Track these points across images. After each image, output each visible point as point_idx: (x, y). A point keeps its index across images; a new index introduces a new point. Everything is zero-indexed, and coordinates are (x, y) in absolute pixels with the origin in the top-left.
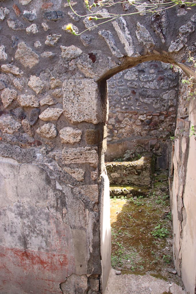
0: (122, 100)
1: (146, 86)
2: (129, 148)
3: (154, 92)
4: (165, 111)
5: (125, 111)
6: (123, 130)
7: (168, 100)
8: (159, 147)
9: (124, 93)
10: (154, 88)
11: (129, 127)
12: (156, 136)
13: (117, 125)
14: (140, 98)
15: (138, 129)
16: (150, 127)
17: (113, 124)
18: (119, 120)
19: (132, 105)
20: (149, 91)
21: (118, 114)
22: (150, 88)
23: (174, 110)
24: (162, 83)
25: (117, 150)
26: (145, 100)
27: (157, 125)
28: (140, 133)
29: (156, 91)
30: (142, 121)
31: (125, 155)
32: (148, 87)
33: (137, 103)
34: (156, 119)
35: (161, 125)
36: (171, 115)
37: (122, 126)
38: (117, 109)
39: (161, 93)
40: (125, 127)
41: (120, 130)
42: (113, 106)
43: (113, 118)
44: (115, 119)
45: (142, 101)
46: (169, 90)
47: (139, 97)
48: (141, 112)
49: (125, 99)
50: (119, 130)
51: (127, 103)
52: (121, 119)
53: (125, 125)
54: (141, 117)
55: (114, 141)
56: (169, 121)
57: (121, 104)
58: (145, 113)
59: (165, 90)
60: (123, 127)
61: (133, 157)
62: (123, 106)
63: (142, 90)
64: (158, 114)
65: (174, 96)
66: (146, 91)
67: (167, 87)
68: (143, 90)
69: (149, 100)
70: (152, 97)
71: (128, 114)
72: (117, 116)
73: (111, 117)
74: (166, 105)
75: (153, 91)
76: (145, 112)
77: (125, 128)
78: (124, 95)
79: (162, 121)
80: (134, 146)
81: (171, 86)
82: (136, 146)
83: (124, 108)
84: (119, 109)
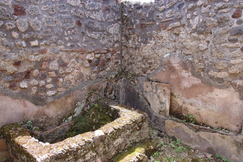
0: (66, 34)
1: (92, 17)
2: (79, 100)
3: (101, 25)
4: (111, 48)
5: (71, 50)
6: (70, 77)
7: (114, 34)
8: (112, 90)
9: (68, 24)
10: (100, 20)
11: (77, 71)
12: (106, 78)
13: (61, 71)
14: (87, 32)
15: (86, 72)
16: (99, 68)
17: (56, 69)
18: (63, 62)
19: (78, 41)
20: (96, 24)
21: (63, 55)
22: (96, 19)
23: (119, 46)
24: (108, 15)
25: (66, 106)
26: (93, 35)
27: (105, 64)
28: (90, 77)
29: (103, 24)
30: (90, 61)
31: (76, 109)
32: (95, 18)
33: (83, 38)
34: (104, 57)
35: (108, 64)
36: (116, 52)
37: (67, 70)
38: (59, 47)
39: (106, 26)
40: (72, 71)
41: (66, 77)
42: (54, 43)
43: (56, 61)
44: (58, 61)
45: (89, 36)
46: (114, 24)
47: (86, 30)
48: (89, 50)
49: (69, 32)
50: (64, 77)
51: (72, 38)
52: (66, 61)
53: (72, 69)
54: (89, 57)
55: (60, 93)
56: (115, 59)
57: (65, 40)
58: (93, 52)
59: (110, 23)
60: (70, 71)
61: (88, 110)
62: (68, 42)
63: (88, 21)
64: (106, 52)
65: (119, 30)
66: (93, 23)
67: (112, 20)
68: (90, 22)
69: (96, 34)
70: (99, 31)
71: (74, 53)
72: (60, 58)
73: (52, 59)
74: (112, 41)
75: (100, 23)
76: (93, 50)
77: (73, 74)
78: (68, 26)
79: (109, 60)
80: (85, 94)
81: (116, 19)
82: (87, 94)
83: (69, 44)
84: (62, 47)
